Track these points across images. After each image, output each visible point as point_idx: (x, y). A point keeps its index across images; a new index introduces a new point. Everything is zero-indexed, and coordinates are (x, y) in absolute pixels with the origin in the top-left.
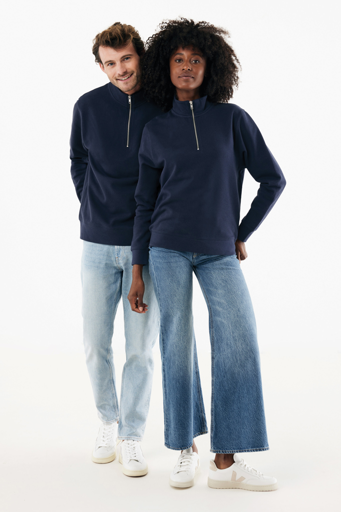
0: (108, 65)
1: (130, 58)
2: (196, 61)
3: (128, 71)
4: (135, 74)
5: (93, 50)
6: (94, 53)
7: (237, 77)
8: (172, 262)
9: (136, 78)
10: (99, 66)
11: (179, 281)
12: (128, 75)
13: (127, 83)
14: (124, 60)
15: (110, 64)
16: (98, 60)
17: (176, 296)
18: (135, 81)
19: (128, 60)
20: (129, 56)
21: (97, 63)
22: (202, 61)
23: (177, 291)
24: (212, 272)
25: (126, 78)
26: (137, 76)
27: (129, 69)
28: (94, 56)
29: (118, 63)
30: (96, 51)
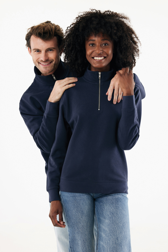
0: (35, 51)
1: (53, 50)
2: (106, 44)
3: (50, 59)
4: (54, 62)
5: (26, 37)
6: (26, 39)
7: (138, 50)
8: (77, 196)
9: (54, 65)
10: (28, 49)
11: (82, 211)
12: (49, 62)
13: (46, 68)
14: (48, 51)
15: (37, 51)
16: (29, 45)
17: (80, 223)
18: (53, 68)
19: (51, 51)
20: (52, 49)
21: (27, 47)
22: (110, 44)
23: (81, 219)
24: (105, 205)
25: (46, 64)
26: (55, 64)
27: (50, 58)
28: (26, 41)
29: (43, 52)
30: (28, 38)
